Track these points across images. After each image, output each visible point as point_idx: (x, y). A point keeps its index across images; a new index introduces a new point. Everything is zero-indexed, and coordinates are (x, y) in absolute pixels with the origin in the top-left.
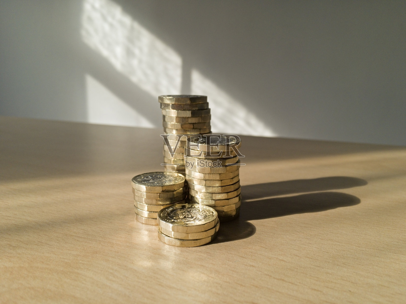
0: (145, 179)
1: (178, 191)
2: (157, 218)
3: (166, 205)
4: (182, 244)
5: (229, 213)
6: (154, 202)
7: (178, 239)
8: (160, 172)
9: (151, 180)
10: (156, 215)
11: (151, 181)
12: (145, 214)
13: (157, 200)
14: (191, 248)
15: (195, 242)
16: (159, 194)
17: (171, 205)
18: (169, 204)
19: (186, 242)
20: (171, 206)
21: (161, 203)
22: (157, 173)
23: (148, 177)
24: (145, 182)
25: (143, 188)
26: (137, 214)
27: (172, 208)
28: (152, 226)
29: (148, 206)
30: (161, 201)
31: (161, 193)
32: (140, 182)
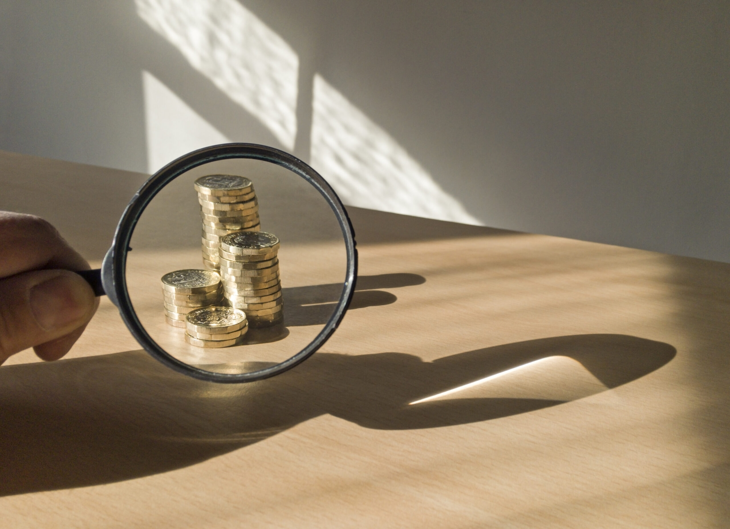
0: (176, 279)
1: (212, 293)
2: (185, 320)
3: (197, 307)
4: (205, 345)
5: (265, 317)
6: (184, 303)
7: (202, 340)
8: (196, 270)
9: (182, 280)
10: (184, 317)
11: (182, 282)
12: (175, 315)
13: (187, 302)
14: (214, 349)
15: (218, 344)
16: (188, 296)
17: (202, 307)
18: (200, 307)
19: (210, 344)
20: (202, 309)
21: (191, 305)
22: (192, 271)
23: (179, 276)
24: (176, 283)
25: (172, 289)
26: (167, 316)
27: (203, 310)
28: (181, 329)
29: (177, 308)
30: (192, 303)
31: (191, 295)
32: (171, 283)
